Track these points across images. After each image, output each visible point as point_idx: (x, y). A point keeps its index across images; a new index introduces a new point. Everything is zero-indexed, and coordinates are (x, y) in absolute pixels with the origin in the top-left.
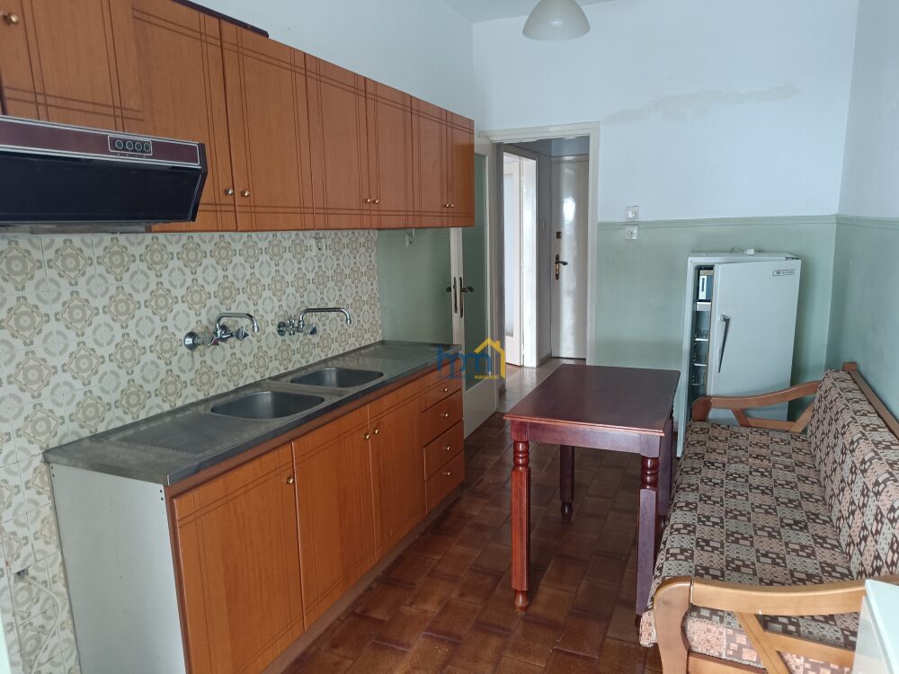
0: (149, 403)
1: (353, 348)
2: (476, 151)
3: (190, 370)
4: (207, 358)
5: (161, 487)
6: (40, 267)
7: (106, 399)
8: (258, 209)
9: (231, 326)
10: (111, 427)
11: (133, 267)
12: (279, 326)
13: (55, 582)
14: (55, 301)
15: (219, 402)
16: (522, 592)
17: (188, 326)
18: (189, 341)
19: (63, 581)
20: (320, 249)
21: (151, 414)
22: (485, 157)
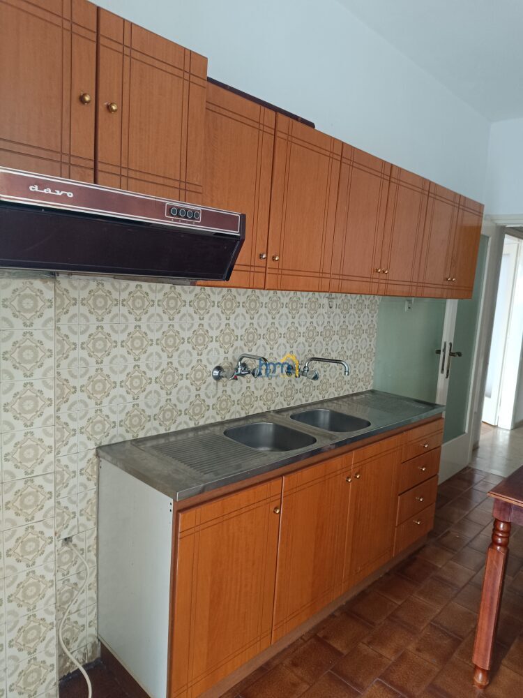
0: (179, 419)
2: (482, 232)
3: (213, 397)
4: (228, 389)
5: (171, 500)
6: (116, 305)
7: (148, 412)
8: (284, 272)
9: (250, 364)
10: (148, 435)
11: (183, 310)
13: (89, 551)
14: (123, 331)
15: (232, 426)
16: (483, 671)
18: (216, 373)
19: (95, 552)
20: (330, 307)
21: (179, 429)
22: (488, 238)
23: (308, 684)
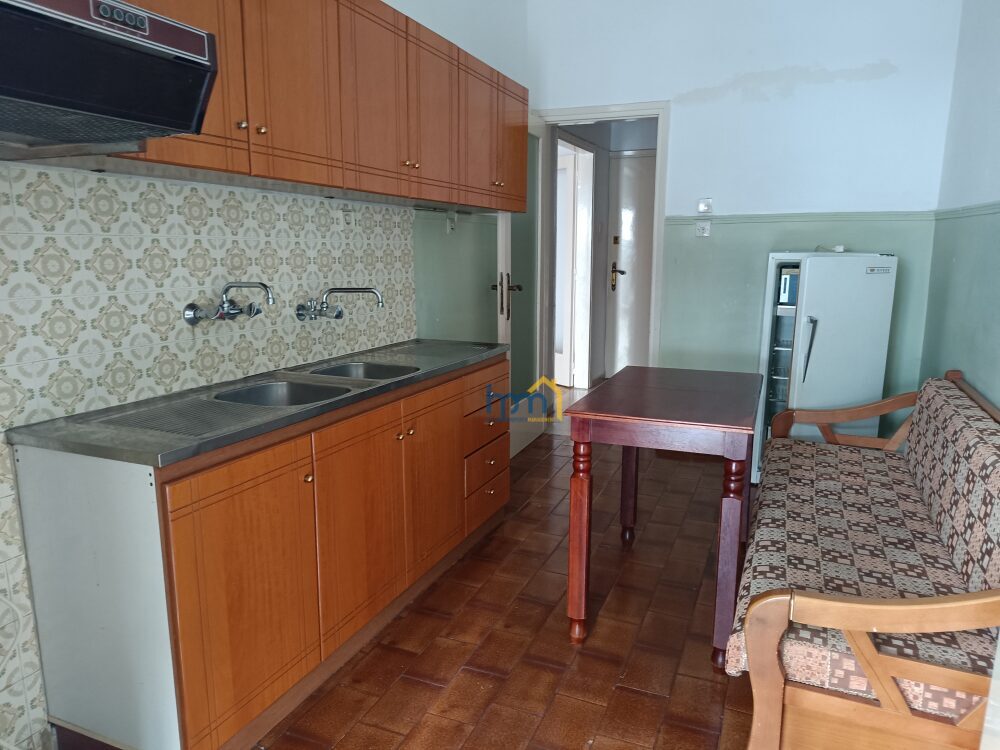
0: (140, 384)
1: (383, 344)
2: (530, 131)
3: (190, 349)
4: (212, 337)
5: (151, 469)
6: (7, 203)
7: (87, 373)
9: (241, 299)
10: (92, 409)
11: (124, 217)
12: (298, 310)
13: (16, 592)
14: (25, 246)
15: (224, 390)
16: (579, 621)
17: (189, 296)
18: (190, 314)
19: (27, 592)
20: (348, 224)
21: (141, 398)
22: (538, 139)
23: (378, 696)
